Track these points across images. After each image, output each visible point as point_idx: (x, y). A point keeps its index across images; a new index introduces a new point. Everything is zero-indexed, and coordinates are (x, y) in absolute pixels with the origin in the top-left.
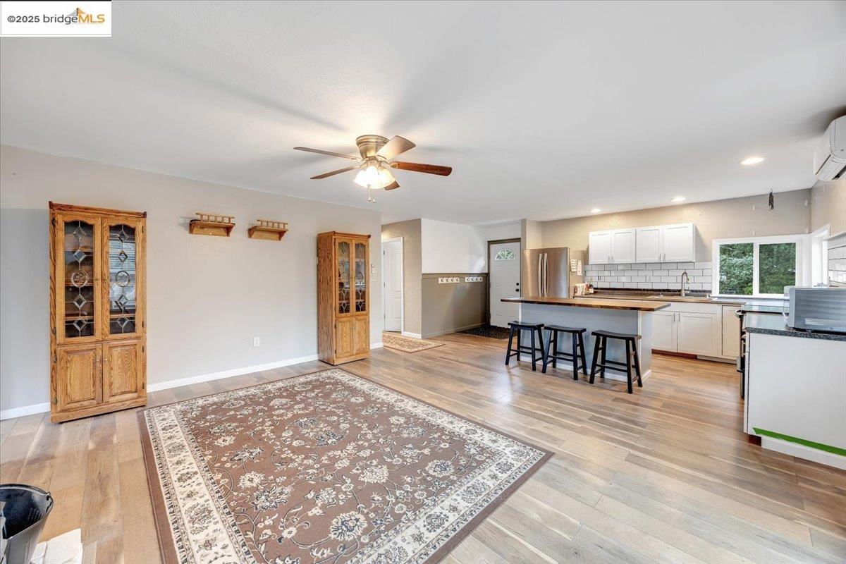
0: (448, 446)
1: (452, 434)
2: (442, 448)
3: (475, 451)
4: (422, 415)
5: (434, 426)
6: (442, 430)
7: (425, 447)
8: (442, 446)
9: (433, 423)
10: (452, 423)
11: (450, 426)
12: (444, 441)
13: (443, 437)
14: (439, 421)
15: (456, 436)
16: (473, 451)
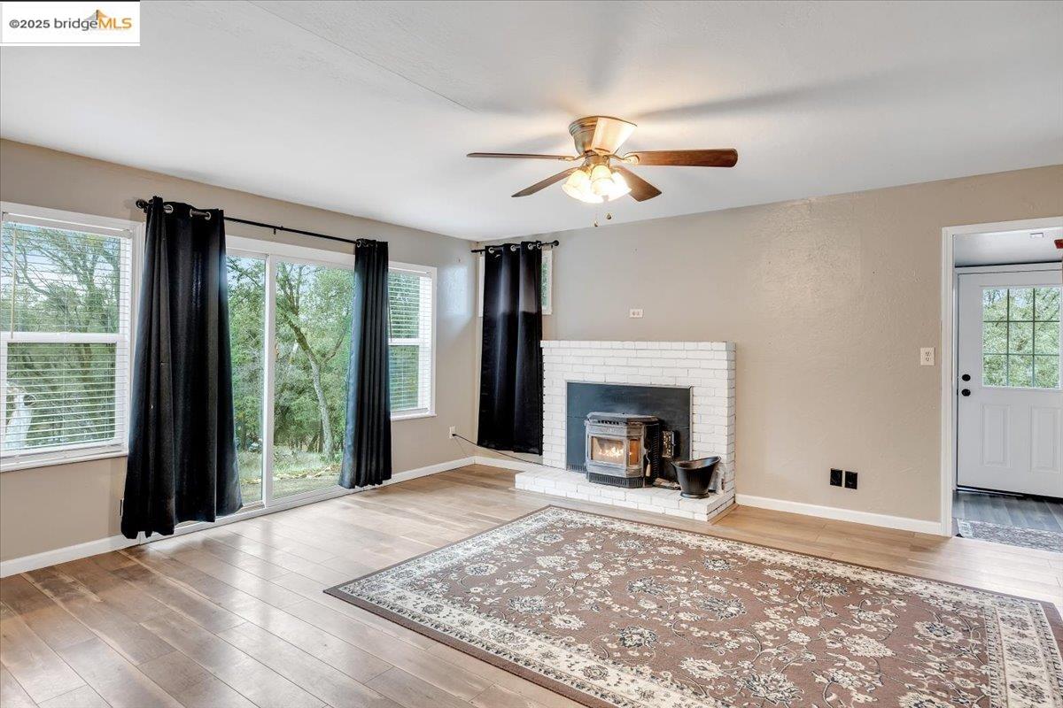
0: (472, 590)
1: (466, 603)
2: (479, 586)
3: (435, 586)
4: (522, 634)
5: (496, 616)
6: (480, 609)
7: (504, 587)
8: (480, 589)
9: (498, 620)
10: (464, 623)
11: (467, 617)
12: (478, 595)
13: (479, 600)
14: (488, 625)
15: (459, 601)
16: (437, 586)
